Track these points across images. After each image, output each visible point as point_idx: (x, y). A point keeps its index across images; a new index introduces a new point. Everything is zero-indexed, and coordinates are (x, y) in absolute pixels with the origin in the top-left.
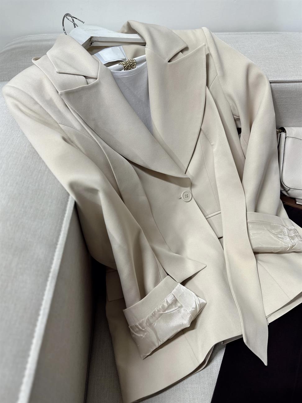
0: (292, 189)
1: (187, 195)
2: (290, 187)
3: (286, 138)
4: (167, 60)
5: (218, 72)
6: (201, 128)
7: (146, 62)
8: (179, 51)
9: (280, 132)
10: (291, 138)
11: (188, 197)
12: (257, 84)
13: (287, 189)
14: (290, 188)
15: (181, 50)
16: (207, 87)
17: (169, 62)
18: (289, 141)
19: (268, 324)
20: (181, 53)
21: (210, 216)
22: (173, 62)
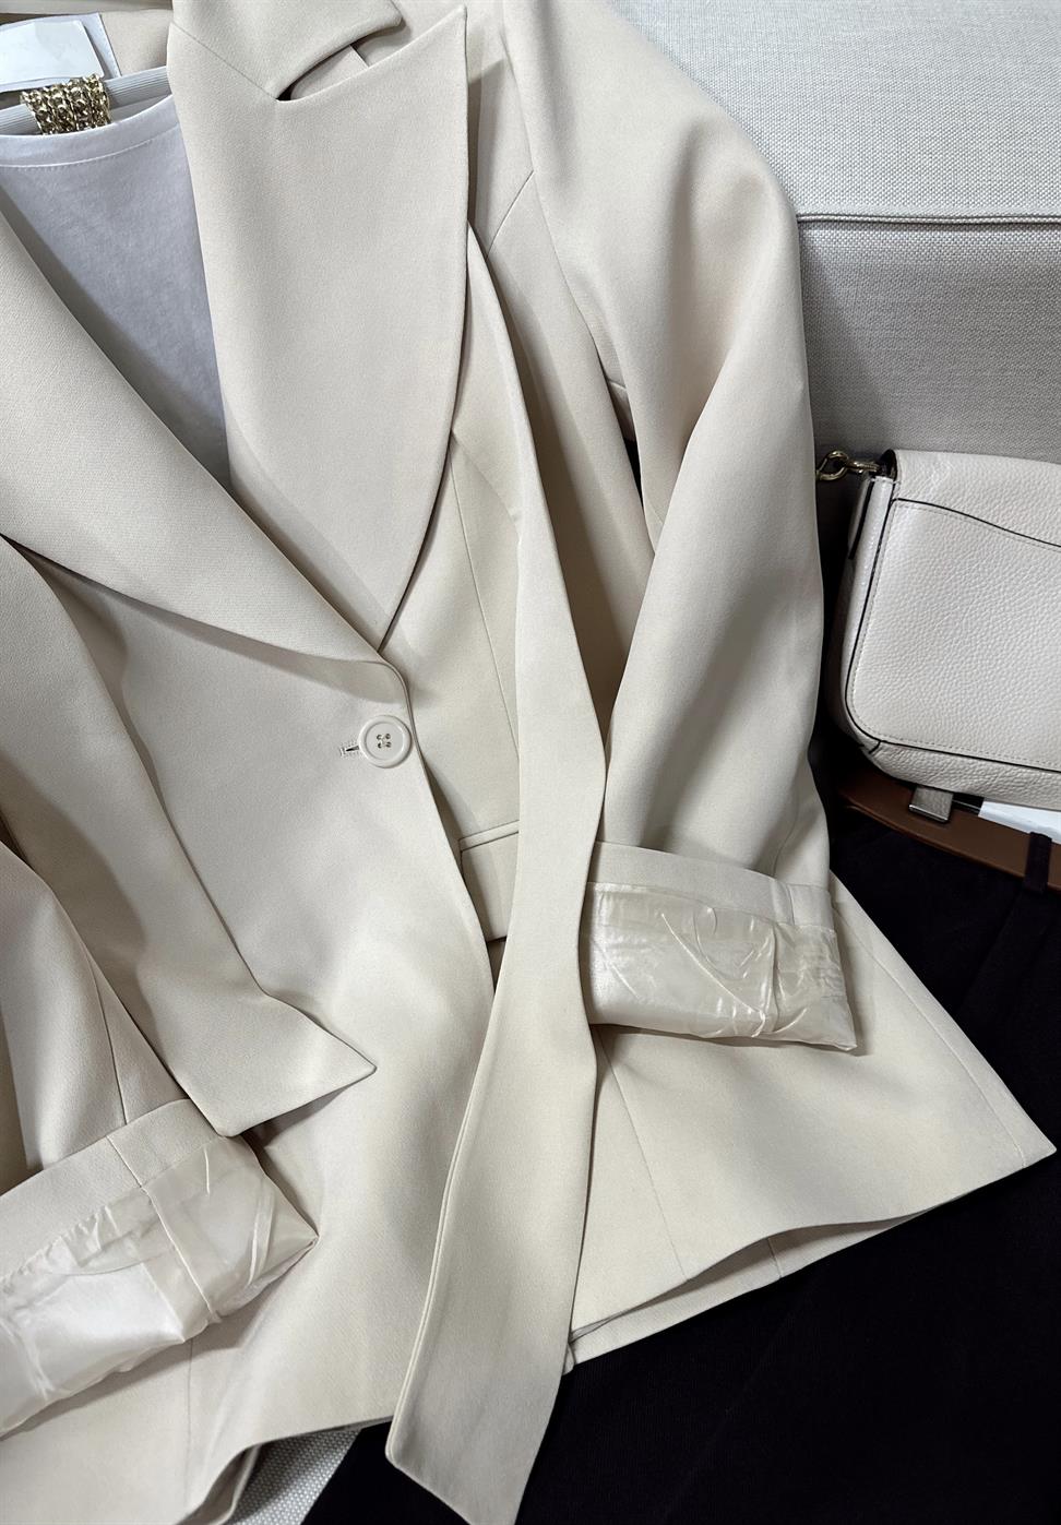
0: (887, 745)
1: (388, 737)
2: (882, 738)
3: (892, 501)
4: (274, 86)
5: (538, 161)
6: (451, 435)
7: (170, 97)
8: (340, 43)
9: (873, 475)
10: (916, 505)
11: (388, 745)
12: (736, 229)
13: (870, 743)
14: (880, 741)
15: (353, 36)
16: (470, 230)
17: (286, 95)
18: (906, 521)
19: (569, 1368)
20: (352, 54)
21: (487, 836)
22: (307, 98)
